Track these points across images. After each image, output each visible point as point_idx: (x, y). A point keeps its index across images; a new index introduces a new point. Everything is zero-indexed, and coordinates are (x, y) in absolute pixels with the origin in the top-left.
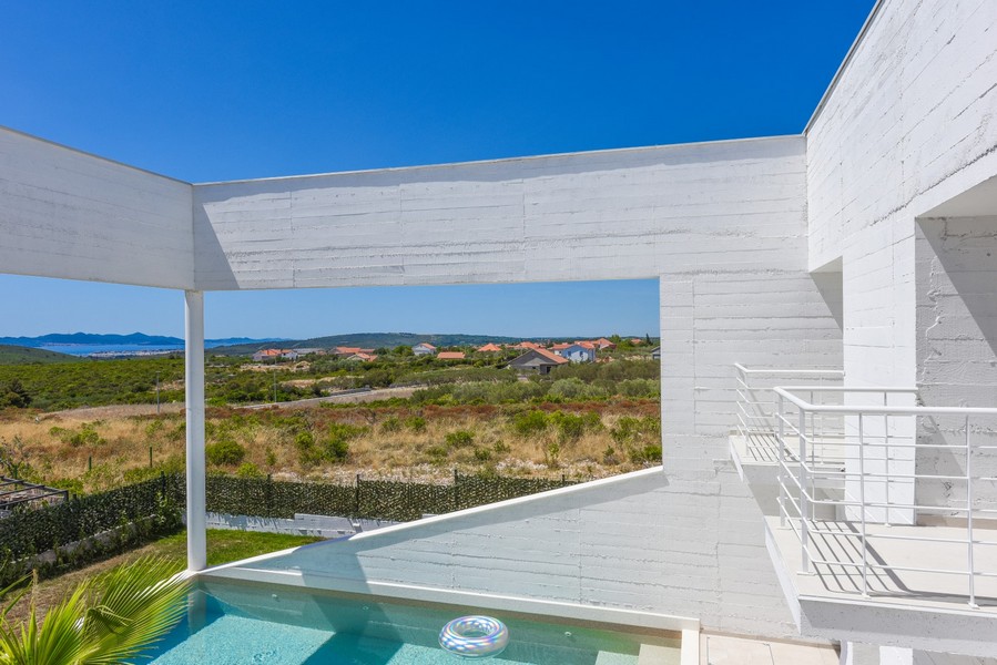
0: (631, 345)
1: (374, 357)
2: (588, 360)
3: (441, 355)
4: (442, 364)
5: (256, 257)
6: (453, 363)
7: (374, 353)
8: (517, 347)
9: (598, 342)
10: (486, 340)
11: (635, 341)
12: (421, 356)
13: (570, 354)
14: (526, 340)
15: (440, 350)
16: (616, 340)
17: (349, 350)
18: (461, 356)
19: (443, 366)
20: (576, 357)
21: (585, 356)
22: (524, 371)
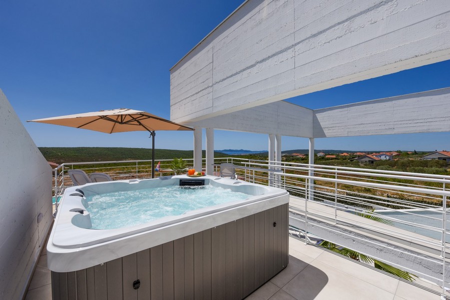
0: (408, 154)
1: (304, 156)
2: (389, 159)
3: (327, 156)
4: (328, 159)
5: (334, 128)
6: (332, 159)
7: (304, 155)
8: (355, 154)
9: (392, 153)
10: (342, 152)
11: (410, 153)
12: (320, 156)
13: (380, 157)
14: (359, 152)
15: (326, 155)
16: (399, 152)
17: (297, 154)
18: (334, 157)
19: (328, 160)
20: (383, 158)
21: (388, 158)
22: (362, 163)
